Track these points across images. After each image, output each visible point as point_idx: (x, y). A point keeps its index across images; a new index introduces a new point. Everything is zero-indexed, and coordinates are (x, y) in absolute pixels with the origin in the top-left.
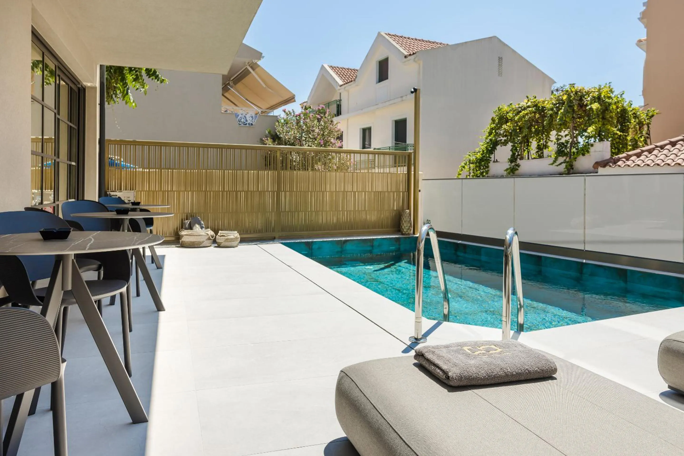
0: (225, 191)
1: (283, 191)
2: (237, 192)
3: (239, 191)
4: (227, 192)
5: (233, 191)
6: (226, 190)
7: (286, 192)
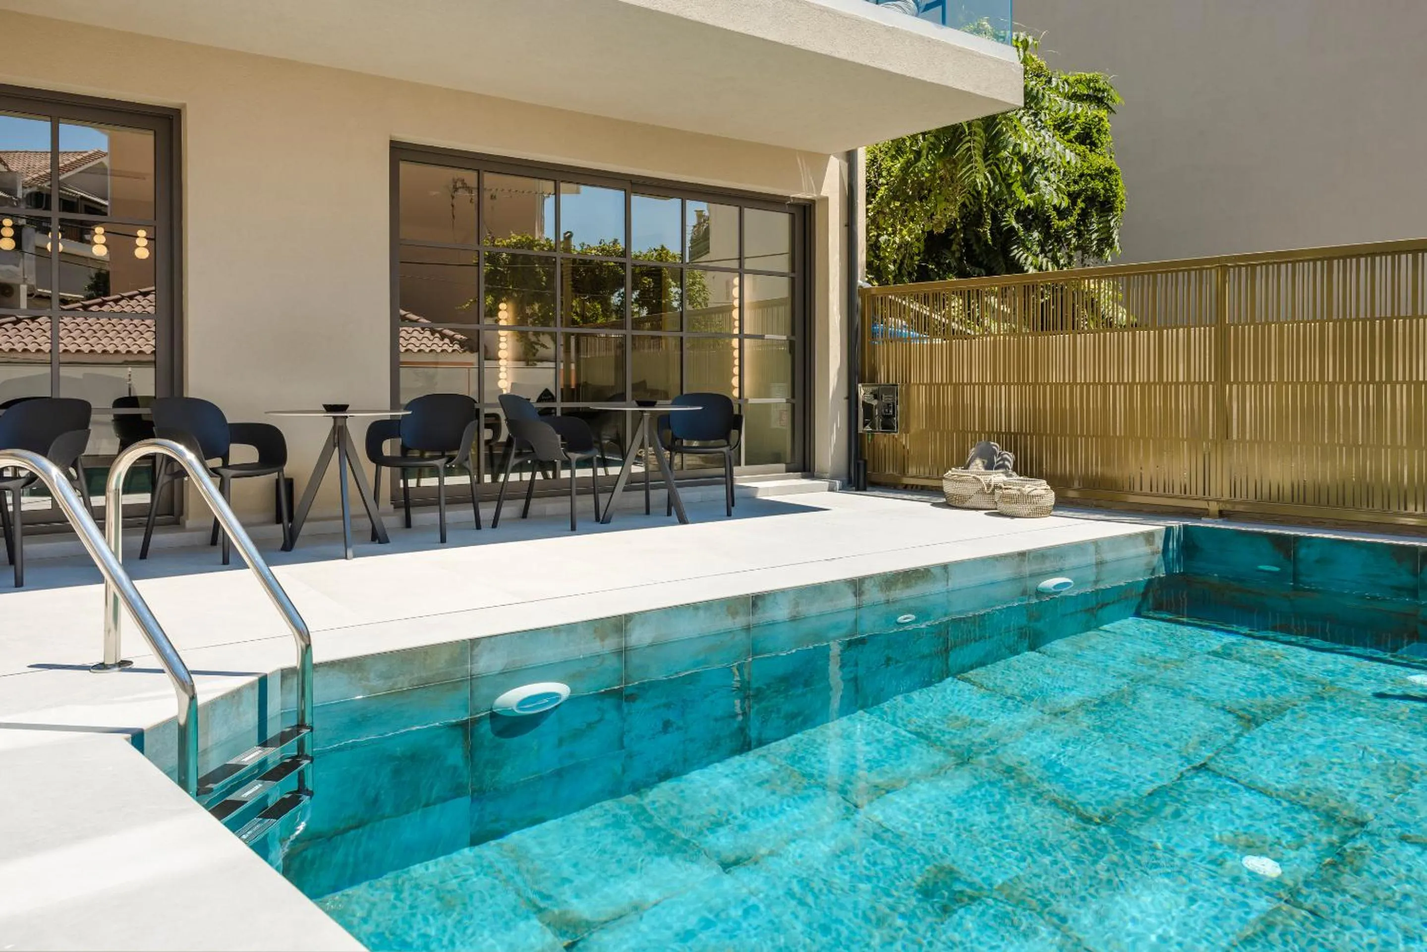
0: (1077, 384)
1: (1236, 381)
2: (1105, 385)
3: (1110, 383)
4: (1081, 385)
5: (1097, 385)
6: (1078, 381)
7: (1244, 384)
